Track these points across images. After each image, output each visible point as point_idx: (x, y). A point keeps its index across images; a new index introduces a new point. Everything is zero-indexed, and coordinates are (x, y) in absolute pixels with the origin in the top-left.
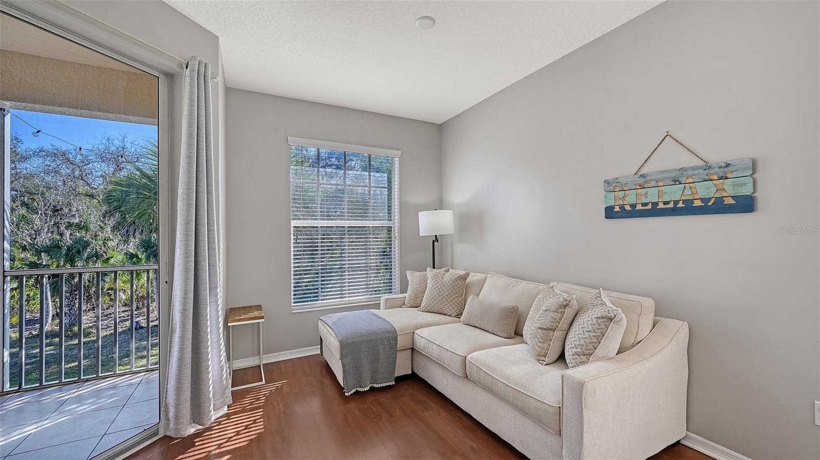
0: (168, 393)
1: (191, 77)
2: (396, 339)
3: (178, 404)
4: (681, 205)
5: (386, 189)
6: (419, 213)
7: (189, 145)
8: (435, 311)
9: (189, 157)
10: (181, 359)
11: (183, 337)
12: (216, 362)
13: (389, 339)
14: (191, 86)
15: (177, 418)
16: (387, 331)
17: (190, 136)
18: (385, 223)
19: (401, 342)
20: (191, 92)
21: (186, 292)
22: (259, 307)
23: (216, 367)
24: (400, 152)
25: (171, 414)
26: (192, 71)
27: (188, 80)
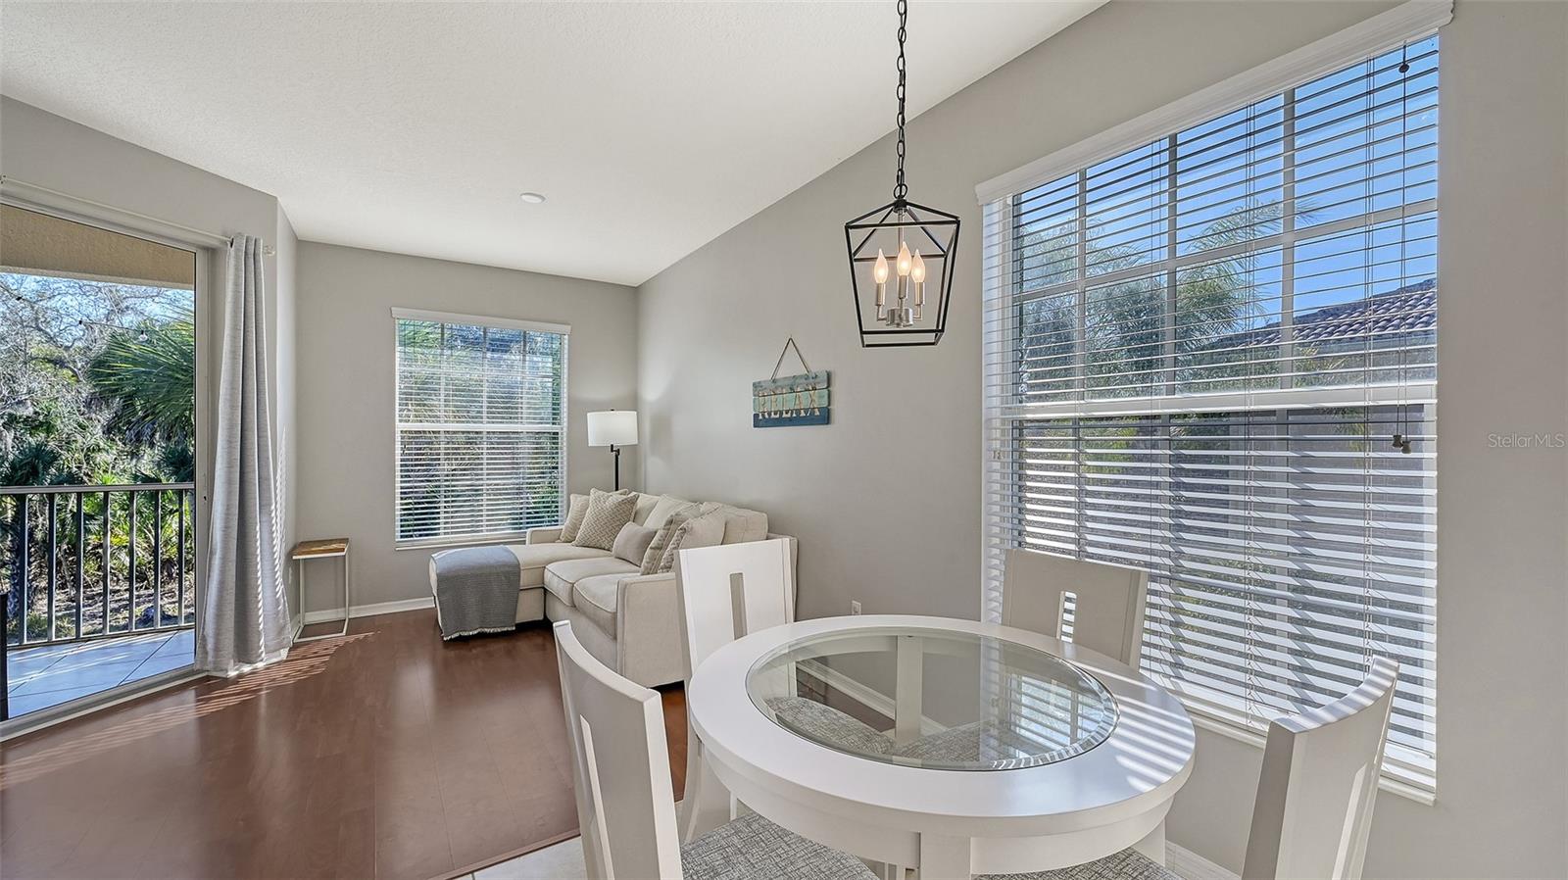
0: (207, 622)
1: (237, 257)
2: (518, 575)
3: (218, 634)
4: (803, 414)
5: (551, 380)
6: (589, 414)
7: (234, 338)
8: (591, 545)
9: (234, 352)
10: (222, 583)
11: (224, 559)
12: (269, 593)
13: (510, 574)
14: (237, 269)
15: (217, 649)
16: (505, 565)
17: (235, 328)
18: (549, 427)
19: (525, 580)
20: (237, 277)
21: (228, 508)
22: (345, 540)
23: (269, 600)
24: (569, 327)
25: (210, 646)
26: (238, 250)
27: (232, 262)
